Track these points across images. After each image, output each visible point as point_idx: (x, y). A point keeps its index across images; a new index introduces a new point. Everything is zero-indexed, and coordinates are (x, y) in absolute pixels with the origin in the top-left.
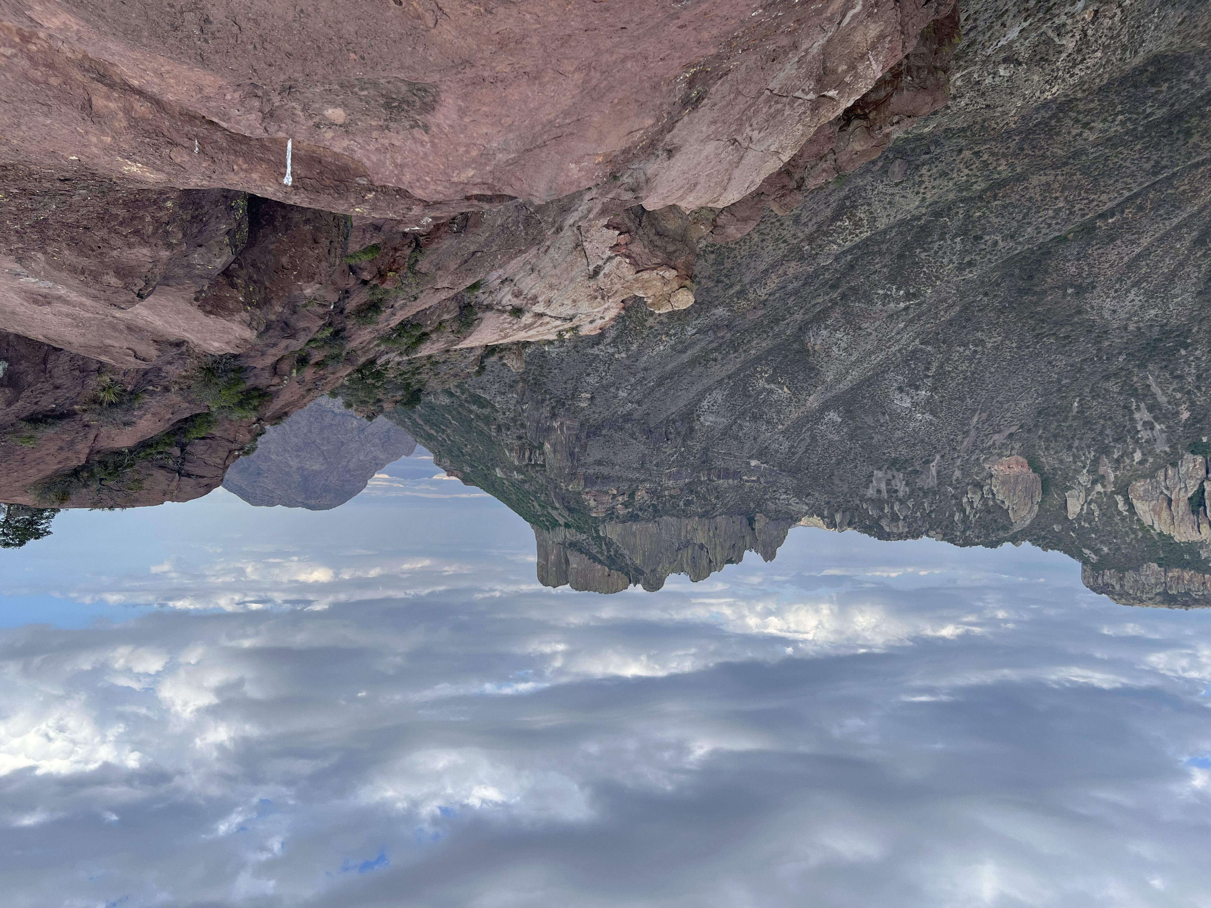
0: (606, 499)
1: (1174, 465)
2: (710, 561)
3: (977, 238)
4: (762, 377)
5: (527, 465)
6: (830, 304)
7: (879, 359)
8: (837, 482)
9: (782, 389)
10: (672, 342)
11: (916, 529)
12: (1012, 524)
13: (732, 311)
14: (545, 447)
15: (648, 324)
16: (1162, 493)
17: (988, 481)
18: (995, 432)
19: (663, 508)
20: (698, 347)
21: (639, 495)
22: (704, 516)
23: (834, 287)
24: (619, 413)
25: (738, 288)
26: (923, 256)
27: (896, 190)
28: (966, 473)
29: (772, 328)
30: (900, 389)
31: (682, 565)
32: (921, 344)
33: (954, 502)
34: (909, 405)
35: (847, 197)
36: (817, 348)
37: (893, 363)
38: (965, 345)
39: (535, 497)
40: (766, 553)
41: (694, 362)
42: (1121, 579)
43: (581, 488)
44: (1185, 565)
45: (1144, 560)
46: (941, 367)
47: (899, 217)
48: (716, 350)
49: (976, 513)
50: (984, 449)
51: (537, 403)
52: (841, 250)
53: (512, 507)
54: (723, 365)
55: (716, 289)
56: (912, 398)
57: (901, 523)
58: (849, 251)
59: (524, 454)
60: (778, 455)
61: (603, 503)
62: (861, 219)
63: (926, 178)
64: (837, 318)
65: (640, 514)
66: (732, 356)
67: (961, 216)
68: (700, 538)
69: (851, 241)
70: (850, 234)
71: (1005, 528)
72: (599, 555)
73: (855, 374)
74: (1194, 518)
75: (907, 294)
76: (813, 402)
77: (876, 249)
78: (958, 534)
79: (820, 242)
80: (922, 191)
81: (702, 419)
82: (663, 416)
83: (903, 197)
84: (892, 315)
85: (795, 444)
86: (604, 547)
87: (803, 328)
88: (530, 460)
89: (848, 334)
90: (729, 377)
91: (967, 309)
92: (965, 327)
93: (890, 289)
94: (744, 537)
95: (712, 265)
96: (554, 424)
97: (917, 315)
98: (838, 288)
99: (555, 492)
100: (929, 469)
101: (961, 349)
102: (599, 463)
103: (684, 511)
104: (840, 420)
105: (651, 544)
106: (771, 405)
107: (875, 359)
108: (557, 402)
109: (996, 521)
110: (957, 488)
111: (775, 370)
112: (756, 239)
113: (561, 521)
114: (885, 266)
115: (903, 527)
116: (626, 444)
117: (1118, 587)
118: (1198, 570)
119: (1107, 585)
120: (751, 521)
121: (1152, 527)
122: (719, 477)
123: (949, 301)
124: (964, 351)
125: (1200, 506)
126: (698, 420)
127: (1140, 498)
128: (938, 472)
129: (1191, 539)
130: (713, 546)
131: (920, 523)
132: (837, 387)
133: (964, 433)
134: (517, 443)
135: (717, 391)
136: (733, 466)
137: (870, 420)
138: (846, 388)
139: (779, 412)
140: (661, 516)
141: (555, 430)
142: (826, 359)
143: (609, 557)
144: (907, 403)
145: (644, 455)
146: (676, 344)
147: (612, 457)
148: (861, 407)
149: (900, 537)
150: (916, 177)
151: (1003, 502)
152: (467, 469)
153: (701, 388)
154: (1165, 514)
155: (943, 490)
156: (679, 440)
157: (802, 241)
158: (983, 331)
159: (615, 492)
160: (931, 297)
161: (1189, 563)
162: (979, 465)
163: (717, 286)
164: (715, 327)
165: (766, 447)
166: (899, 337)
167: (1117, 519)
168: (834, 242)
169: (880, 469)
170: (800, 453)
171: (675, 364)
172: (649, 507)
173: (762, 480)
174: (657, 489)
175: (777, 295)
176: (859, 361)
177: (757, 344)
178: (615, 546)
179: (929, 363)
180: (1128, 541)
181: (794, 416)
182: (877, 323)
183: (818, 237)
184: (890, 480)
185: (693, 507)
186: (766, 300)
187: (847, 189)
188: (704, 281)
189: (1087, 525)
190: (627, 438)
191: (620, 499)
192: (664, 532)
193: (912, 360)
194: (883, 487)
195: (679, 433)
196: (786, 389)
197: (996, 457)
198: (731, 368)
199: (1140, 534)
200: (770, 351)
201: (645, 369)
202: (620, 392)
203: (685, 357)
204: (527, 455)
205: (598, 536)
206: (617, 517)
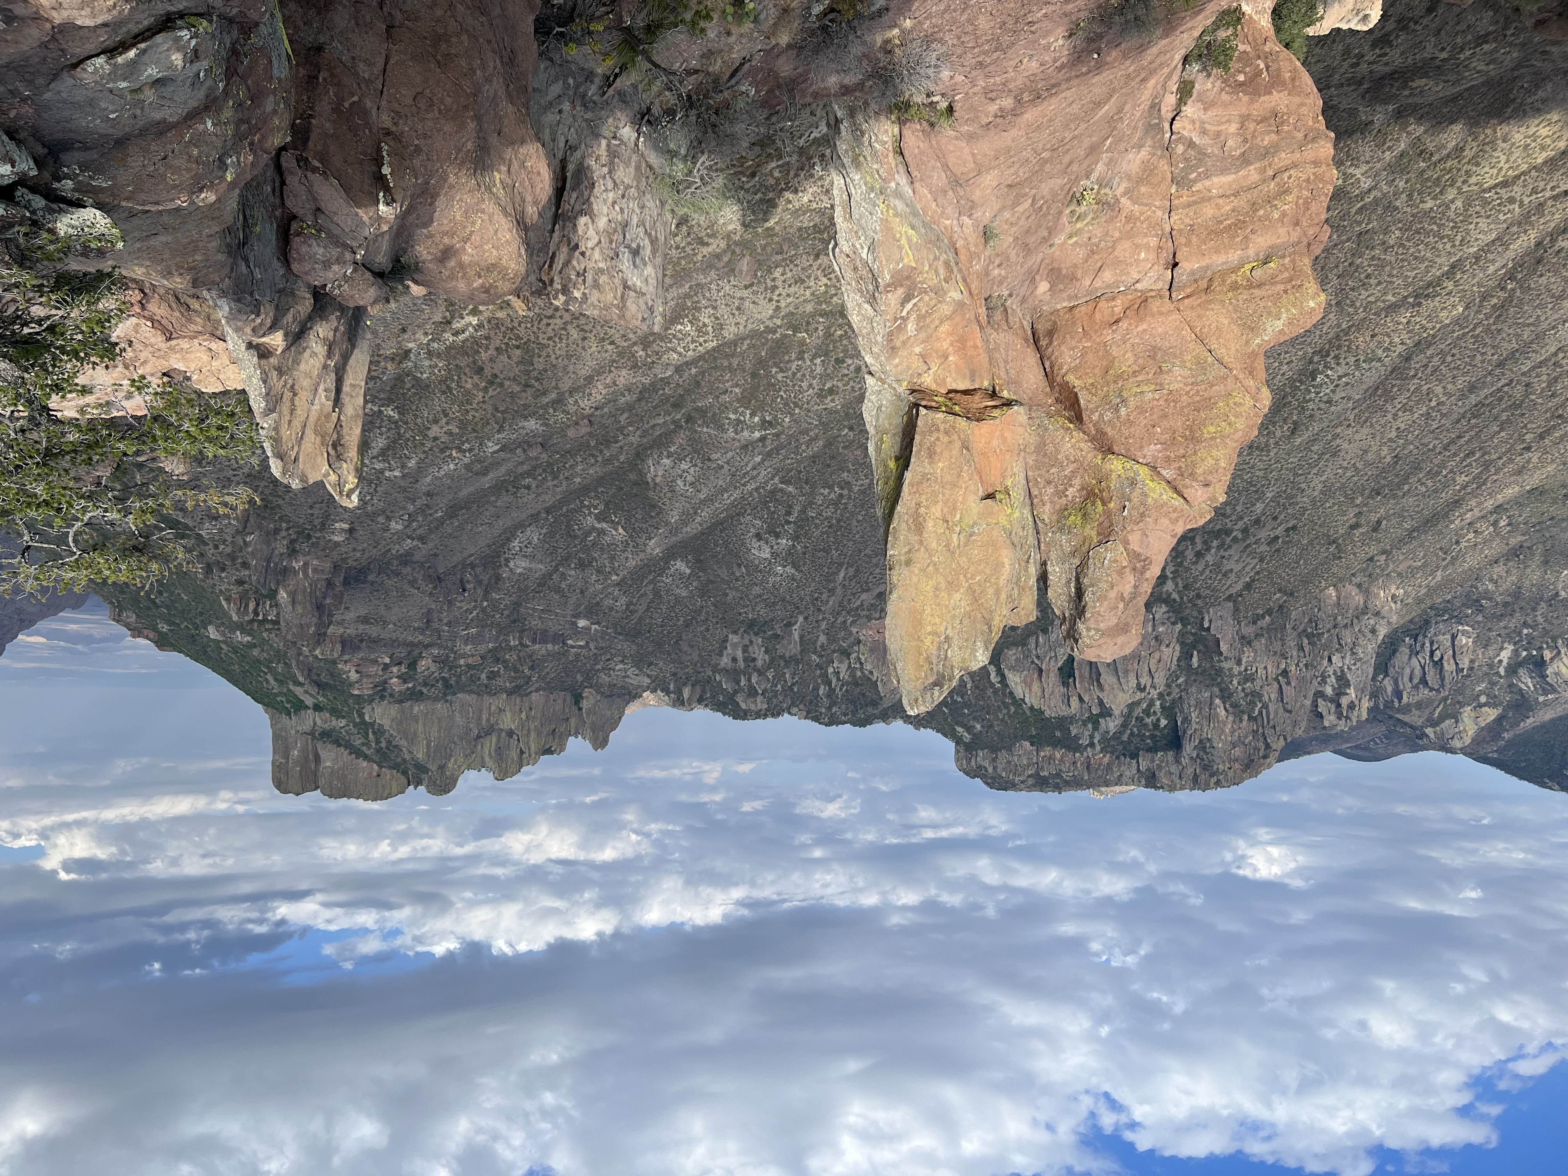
0: (373, 670)
1: (1045, 631)
2: (522, 752)
3: (839, 361)
4: (590, 513)
5: (252, 621)
6: (672, 427)
7: (732, 498)
8: (685, 648)
9: (616, 530)
10: (466, 460)
11: (776, 706)
12: (881, 698)
13: (547, 425)
14: (279, 597)
15: (431, 434)
16: (1033, 662)
17: (856, 648)
18: (863, 591)
19: (457, 682)
20: (503, 470)
21: (423, 664)
22: (515, 692)
23: (677, 406)
24: (394, 552)
25: (553, 396)
26: (780, 376)
27: (745, 293)
28: (832, 639)
29: (601, 451)
30: (758, 537)
31: (483, 758)
32: (782, 483)
33: (818, 672)
34: (768, 556)
35: (687, 296)
36: (658, 480)
37: (749, 504)
38: (831, 488)
39: (268, 667)
40: (597, 738)
41: (499, 487)
42: (994, 760)
43: (336, 655)
44: (1056, 743)
45: (1016, 738)
46: (803, 511)
47: (750, 326)
48: (528, 474)
49: (843, 685)
50: (851, 610)
51: (268, 534)
52: (682, 360)
53: (235, 683)
54: (538, 495)
55: (524, 395)
56: (772, 547)
57: (759, 699)
58: (694, 362)
59: (247, 606)
60: (613, 613)
61: (370, 676)
62: (705, 325)
63: (779, 283)
64: (681, 445)
65: (425, 690)
66: (550, 484)
67: (821, 333)
68: (508, 721)
69: (694, 350)
70: (693, 341)
71: (874, 704)
72: (364, 748)
73: (705, 514)
74: (1063, 690)
75: (763, 421)
76: (654, 547)
77: (726, 364)
78: (823, 710)
79: (657, 348)
80: (775, 298)
81: (512, 564)
82: (457, 558)
83: (754, 303)
84: (747, 446)
85: (635, 600)
86: (371, 736)
87: (640, 454)
88: (256, 613)
89: (696, 465)
90: (548, 511)
91: (831, 444)
92: (829, 466)
93: (743, 414)
94: (567, 719)
95: (518, 363)
96: (294, 564)
97: (775, 448)
98: (682, 408)
99: (298, 661)
100: (791, 634)
101: (826, 492)
102: (365, 620)
103: (486, 686)
104: (688, 571)
105: (439, 731)
106: (602, 549)
107: (728, 498)
108: (298, 533)
109: (864, 695)
110: (822, 656)
111: (607, 505)
112: (575, 336)
113: (309, 701)
114: (737, 385)
115: (762, 702)
116: (403, 595)
117: (990, 770)
118: (1068, 748)
119: (980, 767)
120: (578, 698)
121: (1023, 700)
122: (534, 641)
123: (811, 433)
124: (829, 493)
125: (1069, 677)
126: (507, 565)
127: (1012, 668)
128: (802, 637)
129: (1061, 714)
130: (525, 732)
131: (781, 698)
132: (685, 530)
133: (829, 591)
134: (235, 590)
135: (532, 528)
136: (553, 627)
137: (724, 573)
138: (695, 531)
139: (612, 558)
140: (455, 694)
141: (296, 573)
142: (669, 495)
143: (379, 751)
144: (766, 554)
145: (429, 611)
146: (472, 462)
147: (382, 611)
148: (713, 557)
149: (759, 715)
150: (768, 281)
151: (871, 673)
152: (164, 628)
153: (509, 523)
154: (1036, 686)
155: (806, 658)
156: (480, 591)
157: (635, 344)
158: (849, 471)
159: (387, 660)
160: (789, 427)
161: (1060, 741)
162: (846, 629)
163: (525, 391)
164: (526, 444)
165: (598, 603)
166: (755, 473)
167: (989, 692)
168: (674, 350)
169: (735, 632)
170: (641, 612)
171: (471, 489)
172: (437, 681)
173: (592, 646)
174: (448, 657)
175: (606, 410)
176: (710, 500)
177: (583, 470)
178: (387, 735)
179: (790, 507)
180: (1001, 717)
181: (631, 563)
182: (730, 454)
183: (654, 341)
184: (746, 646)
185: (499, 682)
186: (592, 415)
187: (687, 287)
188: (507, 383)
189: (959, 699)
190: (406, 587)
191: (395, 669)
192: (457, 715)
193: (771, 502)
194: (739, 654)
195: (480, 582)
196: (621, 530)
197: (864, 620)
198: (549, 499)
199: (1013, 709)
200: (600, 480)
201: (429, 494)
202: (393, 524)
203: (486, 482)
204: (252, 606)
205: (363, 722)
206: (391, 695)
